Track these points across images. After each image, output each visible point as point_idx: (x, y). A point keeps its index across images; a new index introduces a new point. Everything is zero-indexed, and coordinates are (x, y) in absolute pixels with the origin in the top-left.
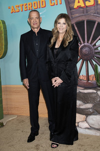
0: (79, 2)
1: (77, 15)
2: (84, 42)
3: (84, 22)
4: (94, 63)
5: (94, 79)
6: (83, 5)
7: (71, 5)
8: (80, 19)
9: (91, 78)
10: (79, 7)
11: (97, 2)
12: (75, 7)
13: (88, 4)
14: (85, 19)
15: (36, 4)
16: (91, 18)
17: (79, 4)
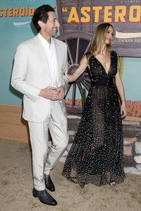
0: (73, 17)
1: (70, 31)
2: (74, 62)
3: (76, 40)
4: (83, 87)
5: (81, 105)
6: (77, 21)
7: (64, 19)
8: (73, 36)
9: (77, 103)
10: (73, 22)
11: (94, 20)
12: (69, 21)
13: (83, 20)
14: (78, 36)
15: (24, 11)
16: (86, 37)
17: (73, 19)
